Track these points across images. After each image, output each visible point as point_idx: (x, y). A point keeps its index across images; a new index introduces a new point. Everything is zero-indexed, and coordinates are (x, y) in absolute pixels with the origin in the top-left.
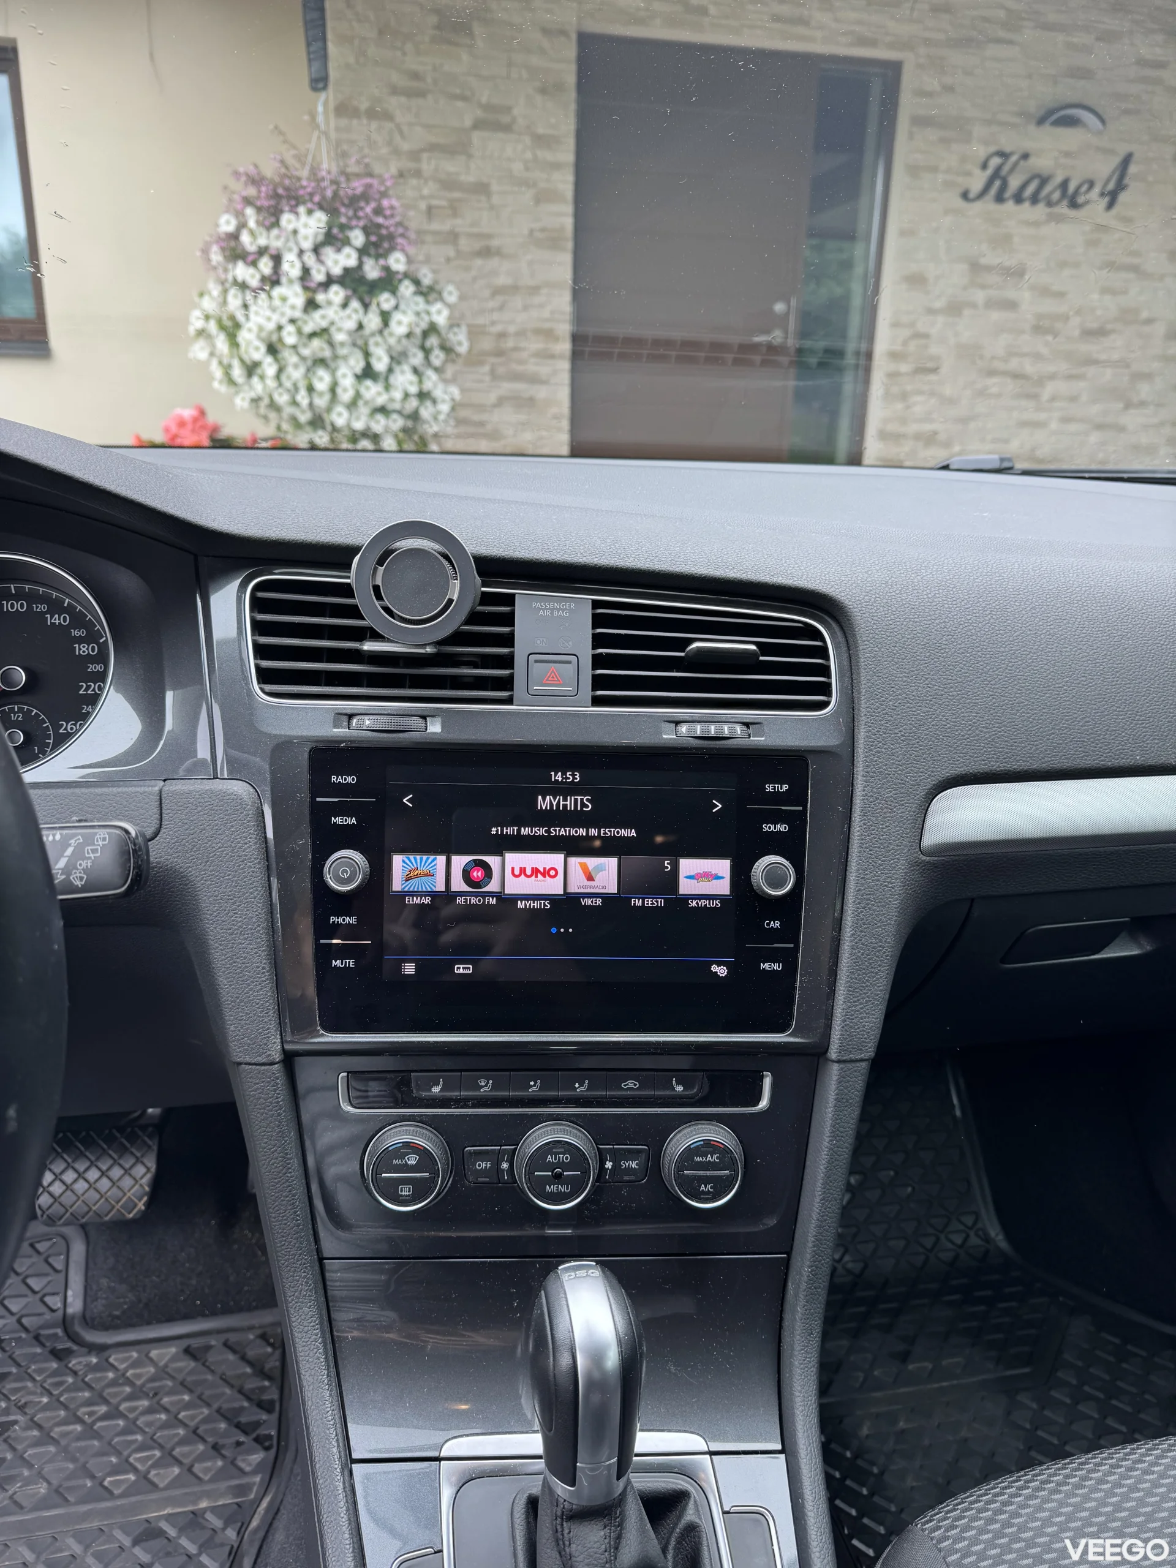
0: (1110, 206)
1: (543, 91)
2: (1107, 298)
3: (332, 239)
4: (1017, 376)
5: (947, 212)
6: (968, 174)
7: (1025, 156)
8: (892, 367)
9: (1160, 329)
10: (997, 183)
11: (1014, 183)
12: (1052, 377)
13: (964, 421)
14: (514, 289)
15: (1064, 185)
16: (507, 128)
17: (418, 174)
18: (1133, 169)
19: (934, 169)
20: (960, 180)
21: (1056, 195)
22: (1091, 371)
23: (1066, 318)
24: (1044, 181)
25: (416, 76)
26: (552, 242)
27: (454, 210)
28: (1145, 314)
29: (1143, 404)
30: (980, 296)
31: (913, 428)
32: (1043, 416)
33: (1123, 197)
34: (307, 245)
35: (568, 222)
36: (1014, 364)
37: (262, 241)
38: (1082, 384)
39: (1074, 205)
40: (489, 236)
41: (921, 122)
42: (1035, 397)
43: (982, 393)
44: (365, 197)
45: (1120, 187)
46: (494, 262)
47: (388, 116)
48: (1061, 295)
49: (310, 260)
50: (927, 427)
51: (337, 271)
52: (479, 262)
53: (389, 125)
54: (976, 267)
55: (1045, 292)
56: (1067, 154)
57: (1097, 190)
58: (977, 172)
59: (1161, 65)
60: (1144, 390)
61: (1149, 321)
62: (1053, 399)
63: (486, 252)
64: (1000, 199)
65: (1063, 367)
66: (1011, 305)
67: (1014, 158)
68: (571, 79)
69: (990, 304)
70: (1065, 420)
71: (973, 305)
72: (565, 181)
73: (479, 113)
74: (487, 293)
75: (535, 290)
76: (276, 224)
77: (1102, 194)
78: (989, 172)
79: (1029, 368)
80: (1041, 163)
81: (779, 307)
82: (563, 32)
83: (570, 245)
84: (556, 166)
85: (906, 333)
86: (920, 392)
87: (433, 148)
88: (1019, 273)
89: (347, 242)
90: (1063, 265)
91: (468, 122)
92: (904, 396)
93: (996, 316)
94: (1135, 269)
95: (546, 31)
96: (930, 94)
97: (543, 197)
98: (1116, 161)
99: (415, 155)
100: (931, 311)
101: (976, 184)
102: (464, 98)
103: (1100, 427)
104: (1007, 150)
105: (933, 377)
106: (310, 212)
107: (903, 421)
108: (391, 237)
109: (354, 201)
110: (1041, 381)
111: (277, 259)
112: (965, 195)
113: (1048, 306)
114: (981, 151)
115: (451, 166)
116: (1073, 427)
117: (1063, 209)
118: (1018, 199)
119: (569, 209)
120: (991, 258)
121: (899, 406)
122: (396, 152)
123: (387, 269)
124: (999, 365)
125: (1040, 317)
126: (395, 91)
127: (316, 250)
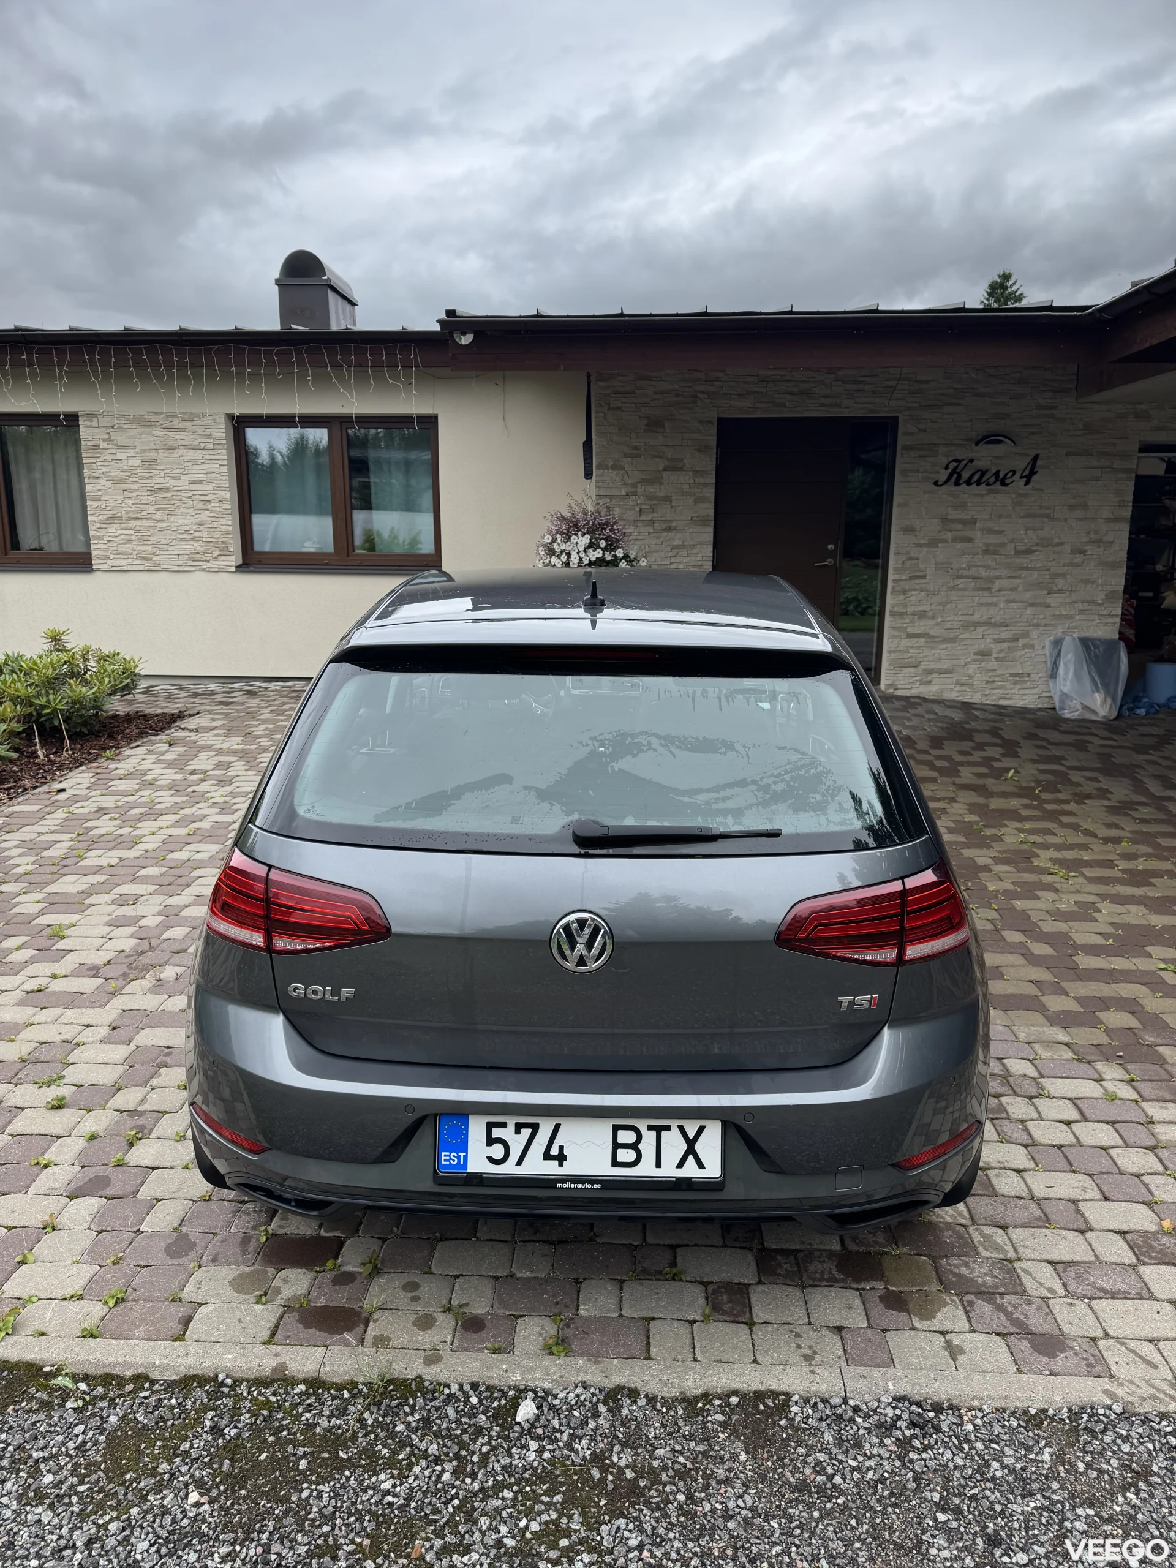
0: (1027, 483)
1: (699, 450)
2: (1030, 533)
3: (591, 545)
4: (975, 578)
5: (925, 493)
6: (938, 472)
7: (972, 461)
8: (897, 577)
9: (1067, 548)
10: (955, 476)
11: (965, 475)
12: (999, 578)
13: (944, 604)
14: (682, 546)
15: (997, 474)
16: (681, 469)
17: (635, 494)
18: (1039, 463)
19: (918, 471)
20: (932, 475)
21: (993, 479)
22: (1024, 573)
23: (1003, 545)
24: (984, 473)
25: (636, 448)
26: (703, 522)
27: (653, 509)
28: (1056, 541)
29: (1060, 591)
30: (949, 536)
31: (910, 609)
32: (994, 600)
33: (1034, 478)
34: (582, 549)
35: (712, 512)
36: (973, 571)
37: (563, 548)
38: (1018, 581)
39: (1004, 484)
40: (671, 521)
41: (906, 448)
42: (989, 589)
43: (953, 588)
44: (607, 523)
45: (1033, 472)
46: (673, 534)
47: (622, 468)
48: (1001, 532)
49: (582, 555)
50: (921, 608)
51: (593, 559)
52: (665, 534)
53: (622, 472)
54: (945, 520)
55: (990, 531)
56: (998, 458)
57: (1018, 475)
58: (943, 471)
59: (1052, 408)
60: (1061, 583)
61: (1060, 544)
62: (1000, 590)
63: (669, 529)
64: (957, 484)
65: (1004, 572)
66: (970, 540)
67: (965, 462)
68: (714, 443)
69: (954, 540)
70: (1009, 601)
71: (945, 541)
72: (710, 493)
73: (667, 463)
74: (669, 549)
75: (694, 546)
76: (569, 539)
77: (1021, 477)
78: (950, 471)
79: (983, 573)
80: (979, 464)
81: (831, 547)
82: (710, 422)
83: (712, 523)
84: (705, 485)
85: (904, 558)
86: (915, 590)
87: (643, 481)
88: (974, 522)
89: (598, 547)
90: (1000, 516)
91: (661, 468)
92: (904, 592)
93: (959, 546)
94: (1048, 516)
95: (701, 422)
96: (912, 434)
97: (699, 500)
98: (1030, 458)
99: (634, 485)
100: (919, 545)
101: (943, 476)
102: (660, 457)
103: (1032, 605)
104: (960, 458)
105: (923, 581)
106: (584, 535)
107: (905, 606)
108: (618, 541)
109: (602, 527)
110: (991, 580)
111: (569, 555)
112: (936, 484)
113: (992, 539)
114: (945, 461)
115: (651, 489)
116: (1014, 605)
117: (998, 486)
118: (969, 483)
119: (712, 505)
120: (953, 515)
121: (902, 597)
122: (625, 484)
123: (615, 556)
124: (965, 573)
125: (987, 545)
126: (626, 456)
127: (585, 551)
